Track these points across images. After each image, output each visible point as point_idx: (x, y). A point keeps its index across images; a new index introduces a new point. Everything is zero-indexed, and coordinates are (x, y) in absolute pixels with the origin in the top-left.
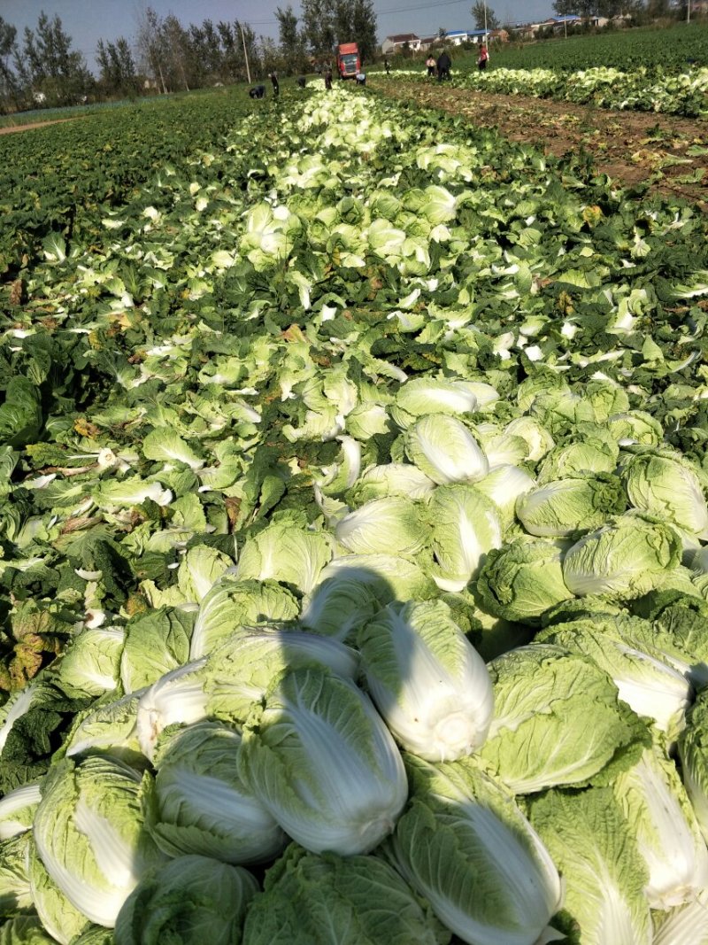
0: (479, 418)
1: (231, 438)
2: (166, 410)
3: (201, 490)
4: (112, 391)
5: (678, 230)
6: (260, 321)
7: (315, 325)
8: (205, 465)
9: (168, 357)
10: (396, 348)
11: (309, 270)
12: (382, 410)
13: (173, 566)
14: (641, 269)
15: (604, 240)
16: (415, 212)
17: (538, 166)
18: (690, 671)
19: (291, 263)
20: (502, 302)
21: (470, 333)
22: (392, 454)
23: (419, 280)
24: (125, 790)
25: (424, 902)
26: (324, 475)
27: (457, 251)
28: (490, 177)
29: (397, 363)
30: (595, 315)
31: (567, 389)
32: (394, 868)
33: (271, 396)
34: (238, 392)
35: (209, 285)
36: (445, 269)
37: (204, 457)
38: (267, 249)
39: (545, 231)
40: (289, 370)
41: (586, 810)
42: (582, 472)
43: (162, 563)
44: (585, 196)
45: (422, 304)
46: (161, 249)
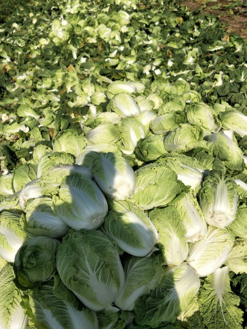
0: (137, 95)
1: (49, 107)
2: (25, 99)
3: (39, 126)
4: (5, 93)
5: (210, 26)
6: (58, 64)
7: (79, 65)
8: (41, 117)
9: (25, 80)
10: (109, 72)
11: (76, 44)
12: (103, 94)
13: (31, 153)
14: (196, 41)
15: (184, 30)
16: (114, 21)
17: (161, 3)
18: (204, 172)
19: (69, 42)
20: (147, 54)
21: (135, 65)
22: (107, 109)
23: (117, 47)
24: (16, 220)
25: (114, 242)
26: (84, 119)
27: (130, 36)
28: (143, 7)
29: (109, 77)
30: (179, 58)
31: (168, 83)
32: (105, 233)
33: (63, 91)
34: (51, 91)
35: (39, 52)
36: (126, 43)
37: (40, 114)
38: (60, 37)
39: (163, 27)
40: (69, 81)
41: (167, 213)
42: (172, 111)
43: (27, 152)
44: (177, 14)
45: (118, 56)
46: (20, 39)
